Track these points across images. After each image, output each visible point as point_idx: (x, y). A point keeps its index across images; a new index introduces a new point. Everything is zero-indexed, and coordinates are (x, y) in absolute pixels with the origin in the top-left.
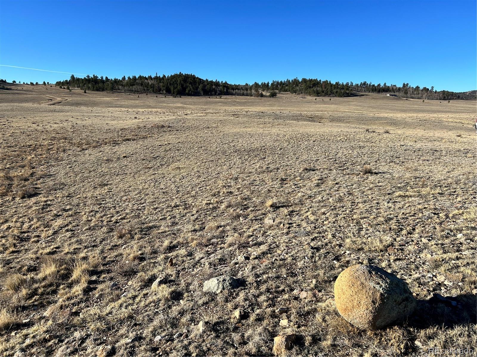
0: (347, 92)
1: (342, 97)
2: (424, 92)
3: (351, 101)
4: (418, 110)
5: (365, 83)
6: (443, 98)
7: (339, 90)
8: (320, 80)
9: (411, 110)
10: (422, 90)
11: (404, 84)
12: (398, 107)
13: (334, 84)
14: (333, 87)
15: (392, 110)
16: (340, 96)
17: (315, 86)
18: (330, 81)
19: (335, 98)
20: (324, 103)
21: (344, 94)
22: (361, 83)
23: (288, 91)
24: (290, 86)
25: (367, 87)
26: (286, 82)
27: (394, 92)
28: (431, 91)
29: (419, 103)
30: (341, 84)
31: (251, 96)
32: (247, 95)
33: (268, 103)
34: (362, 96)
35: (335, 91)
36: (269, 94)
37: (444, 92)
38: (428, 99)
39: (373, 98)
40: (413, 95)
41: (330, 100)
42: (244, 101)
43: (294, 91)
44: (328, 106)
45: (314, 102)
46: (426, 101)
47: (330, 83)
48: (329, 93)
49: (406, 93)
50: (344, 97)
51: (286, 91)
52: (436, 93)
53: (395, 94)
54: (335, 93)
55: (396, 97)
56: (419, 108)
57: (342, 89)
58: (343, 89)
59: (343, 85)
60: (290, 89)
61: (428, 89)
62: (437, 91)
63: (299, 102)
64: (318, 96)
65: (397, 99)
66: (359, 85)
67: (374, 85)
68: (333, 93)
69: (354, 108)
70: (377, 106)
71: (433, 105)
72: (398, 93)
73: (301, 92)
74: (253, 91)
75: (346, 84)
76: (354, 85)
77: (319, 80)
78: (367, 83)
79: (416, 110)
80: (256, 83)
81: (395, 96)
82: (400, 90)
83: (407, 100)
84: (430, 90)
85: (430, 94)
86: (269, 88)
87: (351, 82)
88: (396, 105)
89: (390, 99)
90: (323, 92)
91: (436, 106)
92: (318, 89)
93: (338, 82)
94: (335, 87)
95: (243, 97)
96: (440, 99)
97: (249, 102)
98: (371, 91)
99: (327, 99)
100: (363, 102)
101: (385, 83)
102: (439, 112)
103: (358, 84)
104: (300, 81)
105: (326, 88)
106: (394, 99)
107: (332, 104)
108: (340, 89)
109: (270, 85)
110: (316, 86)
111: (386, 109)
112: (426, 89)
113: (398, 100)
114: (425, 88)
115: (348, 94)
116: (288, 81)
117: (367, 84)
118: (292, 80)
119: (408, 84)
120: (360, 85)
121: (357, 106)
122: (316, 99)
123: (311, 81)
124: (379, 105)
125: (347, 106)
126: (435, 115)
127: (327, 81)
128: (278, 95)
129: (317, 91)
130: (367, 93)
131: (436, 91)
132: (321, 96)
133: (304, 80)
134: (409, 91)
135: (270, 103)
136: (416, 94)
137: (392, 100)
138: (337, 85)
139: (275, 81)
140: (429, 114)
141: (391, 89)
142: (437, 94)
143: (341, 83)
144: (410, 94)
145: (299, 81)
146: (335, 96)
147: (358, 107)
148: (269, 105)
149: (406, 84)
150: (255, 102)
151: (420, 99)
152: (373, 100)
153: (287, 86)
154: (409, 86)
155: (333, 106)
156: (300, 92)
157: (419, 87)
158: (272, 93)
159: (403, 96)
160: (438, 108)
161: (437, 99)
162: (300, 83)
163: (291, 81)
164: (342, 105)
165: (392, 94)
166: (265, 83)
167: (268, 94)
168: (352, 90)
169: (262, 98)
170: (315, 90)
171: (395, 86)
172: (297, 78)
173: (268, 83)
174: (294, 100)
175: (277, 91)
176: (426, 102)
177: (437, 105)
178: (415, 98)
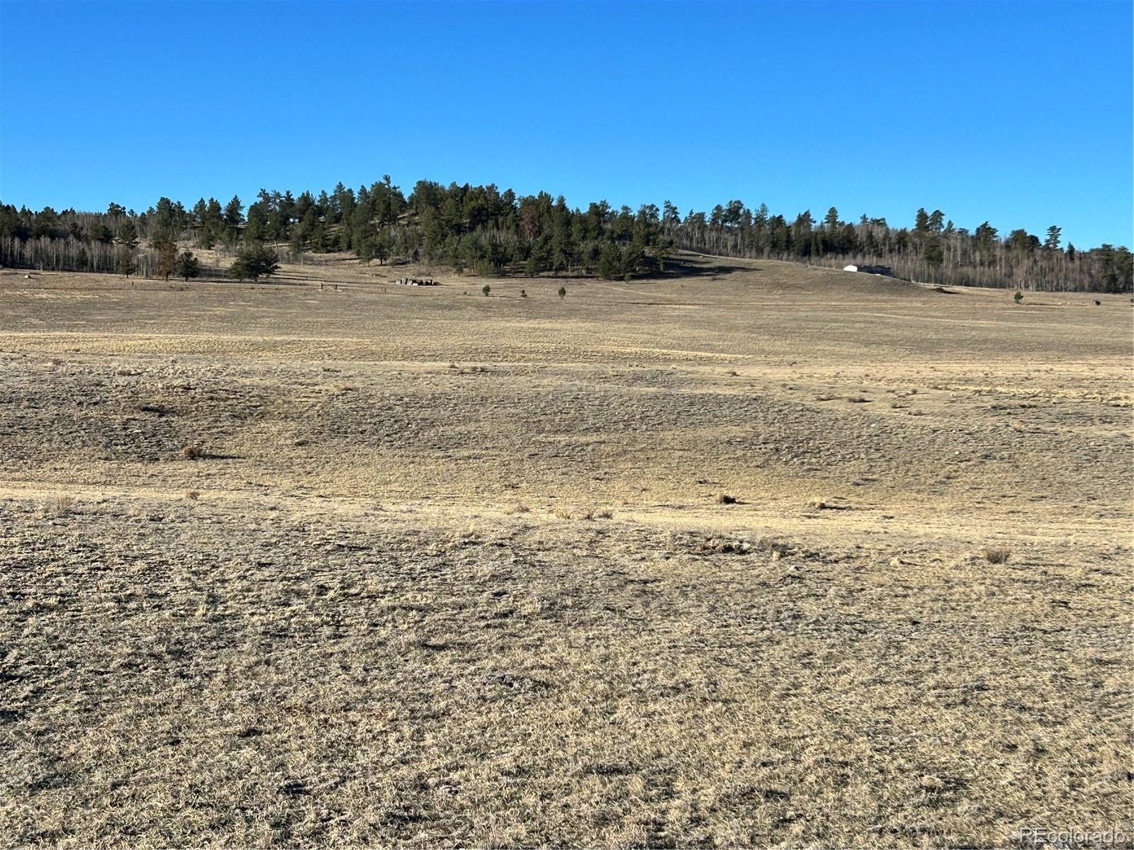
0: (649, 252)
1: (621, 279)
2: (1018, 252)
3: (670, 302)
4: (996, 341)
5: (735, 211)
6: (1105, 283)
7: (605, 245)
8: (510, 194)
9: (960, 343)
10: (1007, 246)
11: (922, 216)
12: (897, 326)
13: (585, 209)
14: (575, 229)
15: (868, 344)
16: (612, 273)
17: (484, 222)
18: (562, 200)
19: (590, 285)
20: (528, 308)
21: (631, 264)
22: (718, 208)
23: (344, 245)
24: (354, 222)
25: (747, 231)
26: (334, 198)
27: (880, 255)
28: (1050, 250)
29: (1002, 305)
30: (621, 211)
31: (129, 270)
32: (106, 266)
33: (219, 311)
34: (722, 276)
35: (586, 247)
36: (233, 260)
37: (1106, 253)
38: (1040, 287)
39: (779, 286)
40: (968, 270)
41: (563, 292)
42: (79, 296)
43: (373, 245)
44: (547, 324)
45: (479, 306)
46: (1030, 296)
47: (562, 207)
48: (557, 258)
49: (934, 258)
50: (633, 278)
51: (331, 245)
52: (1072, 259)
53: (885, 262)
54: (585, 257)
55: (887, 279)
56: (999, 330)
57: (620, 237)
58: (625, 236)
59: (626, 217)
60: (355, 237)
61: (1034, 240)
62: (1076, 248)
63: (393, 305)
64: (503, 275)
65: (893, 289)
66: (708, 218)
67: (778, 221)
68: (579, 261)
69: (679, 333)
70: (793, 325)
71: (1062, 319)
72: (896, 259)
73: (411, 252)
74: (144, 246)
75: (643, 213)
76: (682, 217)
77: (501, 191)
78: (746, 207)
79: (985, 341)
80: (165, 203)
81: (885, 271)
82: (905, 246)
83: (940, 290)
84: (1043, 243)
85: (1044, 263)
86: (239, 231)
87: (668, 205)
88: (892, 318)
89: (862, 291)
90: (526, 253)
91: (1077, 323)
92: (502, 236)
93: (604, 205)
94: (586, 230)
95: (79, 275)
96: (1094, 289)
97: (110, 306)
98: (767, 250)
99: (543, 289)
100: (728, 302)
101: (833, 211)
102: (1097, 349)
103: (701, 216)
104: (406, 197)
105: (539, 232)
106: (878, 288)
107: (571, 313)
108: (613, 240)
109: (245, 213)
110: (491, 223)
111: (837, 339)
112: (1024, 242)
113: (900, 293)
114: (1019, 236)
115: (651, 262)
116: (344, 196)
117: (748, 214)
118: (363, 190)
119: (938, 215)
120: (714, 221)
121: (696, 323)
122: (487, 290)
123: (462, 194)
124: (807, 319)
125: (646, 327)
126: (1078, 368)
127: (545, 198)
128: (284, 267)
129: (495, 247)
130: (747, 260)
131: (1071, 249)
132: (516, 272)
133: (428, 192)
134: (949, 249)
135: (232, 308)
136: (982, 264)
137: (870, 292)
138: (593, 221)
139: (271, 194)
140: (1047, 359)
141: (862, 236)
142: (1077, 262)
143: (615, 207)
144: (956, 266)
145: (400, 195)
146: (590, 275)
147: (696, 333)
148: (223, 319)
149: (930, 214)
150: (142, 307)
151: (1002, 286)
152: (777, 294)
153: (337, 219)
154: (945, 223)
155: (571, 325)
156: (408, 253)
157: (992, 231)
158: (248, 257)
159: (922, 273)
160: (1089, 330)
161: (1079, 288)
162: (403, 205)
163: (356, 195)
164: (622, 321)
165: (867, 262)
166: (215, 206)
167: (228, 262)
168: (671, 243)
169: (193, 283)
170: (484, 241)
171: (880, 223)
172: (387, 178)
173: (235, 205)
174: (368, 297)
175: (282, 247)
176: (1031, 300)
177: (1085, 317)
178: (980, 285)
